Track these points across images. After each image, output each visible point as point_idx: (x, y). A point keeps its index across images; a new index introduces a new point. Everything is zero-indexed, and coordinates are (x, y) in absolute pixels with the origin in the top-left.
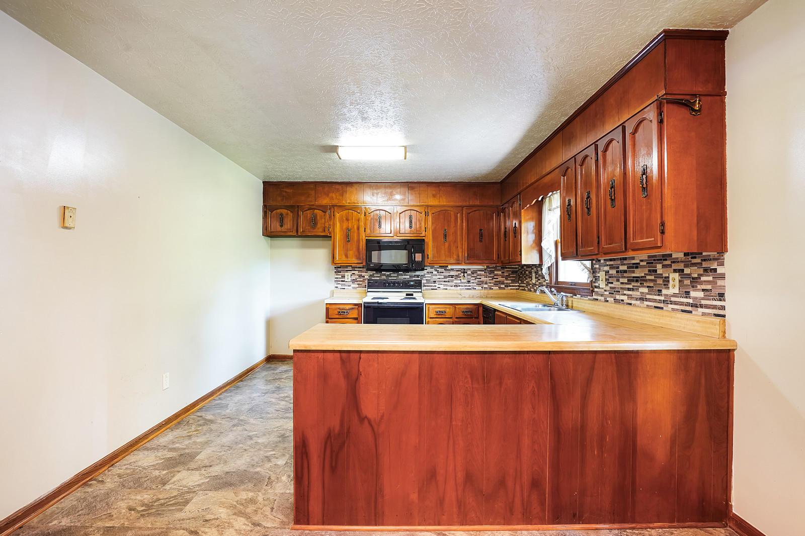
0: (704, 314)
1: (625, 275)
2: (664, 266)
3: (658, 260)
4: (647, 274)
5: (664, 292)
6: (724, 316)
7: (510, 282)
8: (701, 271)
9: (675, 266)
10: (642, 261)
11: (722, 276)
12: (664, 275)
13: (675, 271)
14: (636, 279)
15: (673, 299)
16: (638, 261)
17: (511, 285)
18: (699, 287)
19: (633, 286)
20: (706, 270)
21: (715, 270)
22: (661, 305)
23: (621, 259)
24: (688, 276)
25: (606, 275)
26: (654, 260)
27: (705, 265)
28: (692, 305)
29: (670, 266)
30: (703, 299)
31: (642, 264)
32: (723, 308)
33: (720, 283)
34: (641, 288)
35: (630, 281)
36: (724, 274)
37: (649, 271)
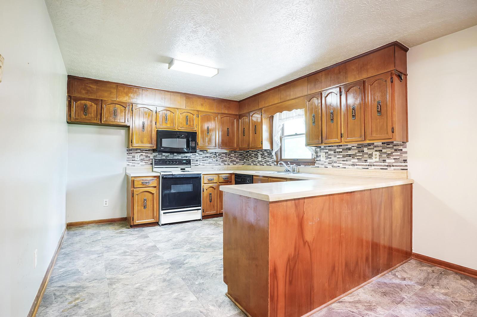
0: (394, 169)
1: (341, 153)
2: (368, 149)
3: (364, 146)
4: (357, 153)
5: (369, 160)
6: (407, 169)
7: (239, 160)
8: (393, 150)
9: (376, 149)
10: (353, 147)
11: (406, 153)
12: (369, 153)
13: (376, 151)
14: (350, 156)
15: (375, 164)
16: (351, 147)
17: (239, 162)
18: (391, 157)
19: (347, 159)
20: (396, 150)
21: (401, 150)
22: (367, 167)
23: (337, 146)
24: (385, 153)
25: (325, 154)
26: (362, 146)
27: (395, 148)
28: (387, 166)
29: (373, 149)
30: (394, 163)
31: (353, 148)
32: (407, 166)
33: (404, 155)
34: (353, 160)
35: (344, 157)
36: (407, 152)
37: (359, 151)
